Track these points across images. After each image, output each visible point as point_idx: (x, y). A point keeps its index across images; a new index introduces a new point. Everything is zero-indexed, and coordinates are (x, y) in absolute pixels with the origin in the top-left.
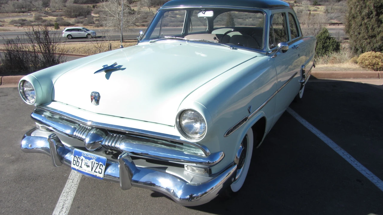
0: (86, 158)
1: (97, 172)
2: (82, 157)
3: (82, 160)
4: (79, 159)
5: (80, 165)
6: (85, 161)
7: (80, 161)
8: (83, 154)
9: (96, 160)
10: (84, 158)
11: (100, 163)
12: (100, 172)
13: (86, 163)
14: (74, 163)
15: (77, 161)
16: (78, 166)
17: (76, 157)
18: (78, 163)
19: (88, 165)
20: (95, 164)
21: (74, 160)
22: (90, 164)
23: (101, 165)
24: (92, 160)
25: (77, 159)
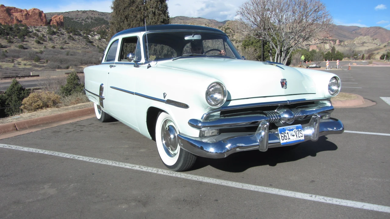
0: (290, 130)
1: (300, 137)
2: (287, 131)
3: (288, 133)
4: (285, 134)
5: (288, 138)
6: (290, 133)
7: (287, 135)
8: (287, 129)
9: (296, 129)
10: (288, 132)
11: (299, 130)
12: (302, 136)
13: (291, 134)
14: (283, 139)
15: (285, 136)
16: (287, 139)
17: (282, 133)
18: (286, 137)
19: (293, 135)
20: (297, 132)
21: (282, 137)
22: (294, 134)
23: (300, 130)
24: (294, 130)
25: (284, 135)
